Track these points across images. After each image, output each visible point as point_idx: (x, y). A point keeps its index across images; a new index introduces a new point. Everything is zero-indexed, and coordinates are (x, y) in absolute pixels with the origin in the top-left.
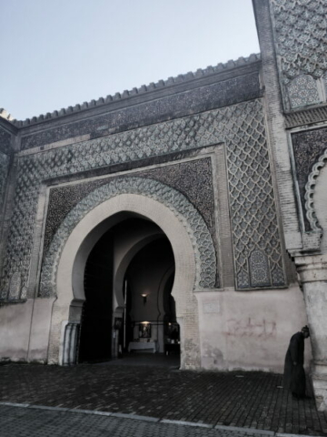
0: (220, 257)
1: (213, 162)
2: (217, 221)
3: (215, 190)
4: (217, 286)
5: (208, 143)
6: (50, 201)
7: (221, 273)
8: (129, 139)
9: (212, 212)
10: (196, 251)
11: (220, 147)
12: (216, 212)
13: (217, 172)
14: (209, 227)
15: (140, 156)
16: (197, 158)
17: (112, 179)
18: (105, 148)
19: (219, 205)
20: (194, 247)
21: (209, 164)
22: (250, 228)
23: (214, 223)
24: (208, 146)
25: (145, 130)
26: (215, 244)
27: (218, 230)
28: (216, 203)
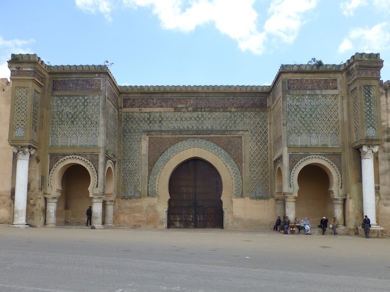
0: (244, 184)
1: (243, 139)
2: (243, 168)
3: (243, 153)
4: (242, 196)
5: (241, 129)
6: (149, 144)
7: (244, 191)
8: (198, 117)
9: (241, 164)
10: (233, 180)
11: (247, 133)
12: (243, 164)
13: (245, 145)
14: (240, 170)
15: (205, 128)
16: (235, 136)
17: (189, 138)
18: (184, 119)
19: (245, 161)
20: (232, 179)
21: (241, 140)
22: (257, 173)
23: (242, 169)
24: (242, 131)
25: (207, 113)
26: (242, 178)
27: (243, 172)
28: (243, 160)
